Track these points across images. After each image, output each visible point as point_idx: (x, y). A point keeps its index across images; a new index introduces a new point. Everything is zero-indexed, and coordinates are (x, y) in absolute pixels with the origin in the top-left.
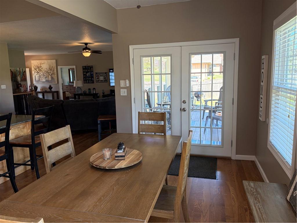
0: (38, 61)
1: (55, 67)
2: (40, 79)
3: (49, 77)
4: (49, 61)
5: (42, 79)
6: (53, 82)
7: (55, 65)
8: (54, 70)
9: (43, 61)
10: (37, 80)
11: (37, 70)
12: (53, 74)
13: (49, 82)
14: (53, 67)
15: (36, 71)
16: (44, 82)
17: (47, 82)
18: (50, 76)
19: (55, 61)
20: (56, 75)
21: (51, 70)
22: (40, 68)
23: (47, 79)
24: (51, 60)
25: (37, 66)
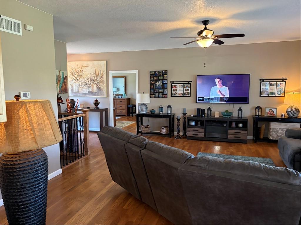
0: (77, 63)
1: (105, 72)
2: (80, 89)
3: (93, 86)
4: (95, 62)
5: (83, 90)
6: (99, 94)
7: (104, 69)
8: (102, 77)
9: (85, 63)
10: (74, 91)
11: (76, 76)
12: (101, 82)
13: (94, 94)
14: (101, 72)
15: (74, 77)
16: (85, 94)
17: (90, 94)
18: (95, 86)
19: (104, 62)
20: (105, 84)
21: (97, 76)
22: (80, 73)
23: (90, 90)
24: (99, 62)
25: (76, 70)
